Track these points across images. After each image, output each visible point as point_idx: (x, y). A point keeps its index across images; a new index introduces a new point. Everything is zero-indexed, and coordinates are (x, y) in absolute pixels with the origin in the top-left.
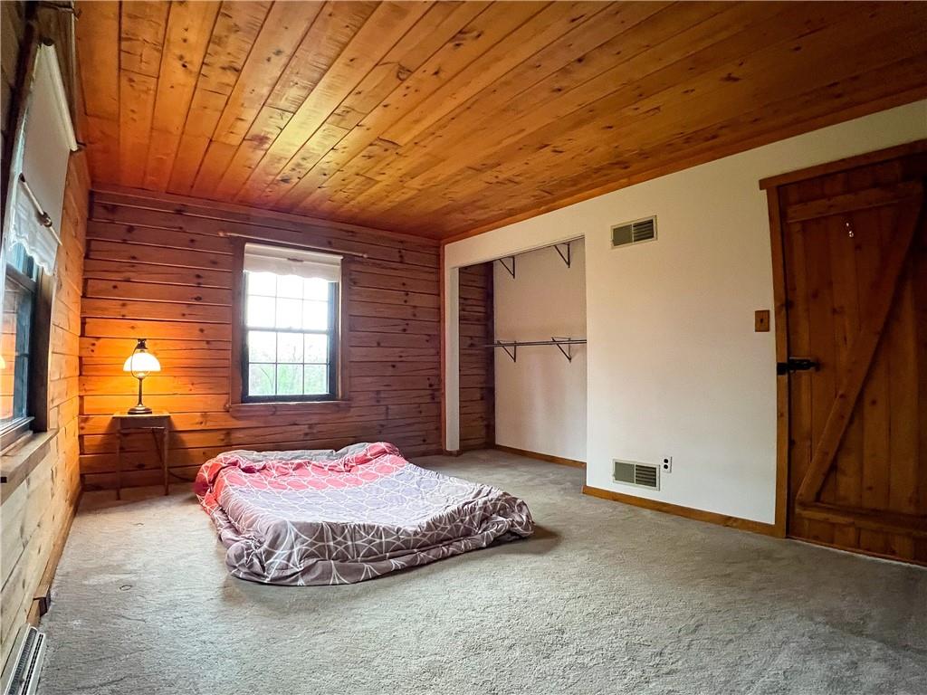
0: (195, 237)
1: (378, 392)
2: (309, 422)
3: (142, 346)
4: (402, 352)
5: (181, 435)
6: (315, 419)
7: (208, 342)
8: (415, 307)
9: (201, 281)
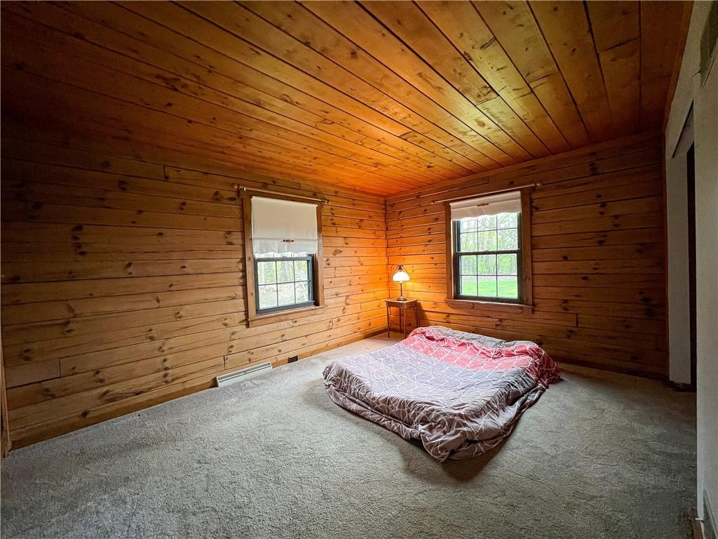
0: (426, 208)
1: (566, 301)
2: (500, 317)
3: (400, 268)
4: (597, 264)
5: (426, 313)
6: (504, 316)
7: (436, 264)
8: (616, 217)
9: (431, 231)
